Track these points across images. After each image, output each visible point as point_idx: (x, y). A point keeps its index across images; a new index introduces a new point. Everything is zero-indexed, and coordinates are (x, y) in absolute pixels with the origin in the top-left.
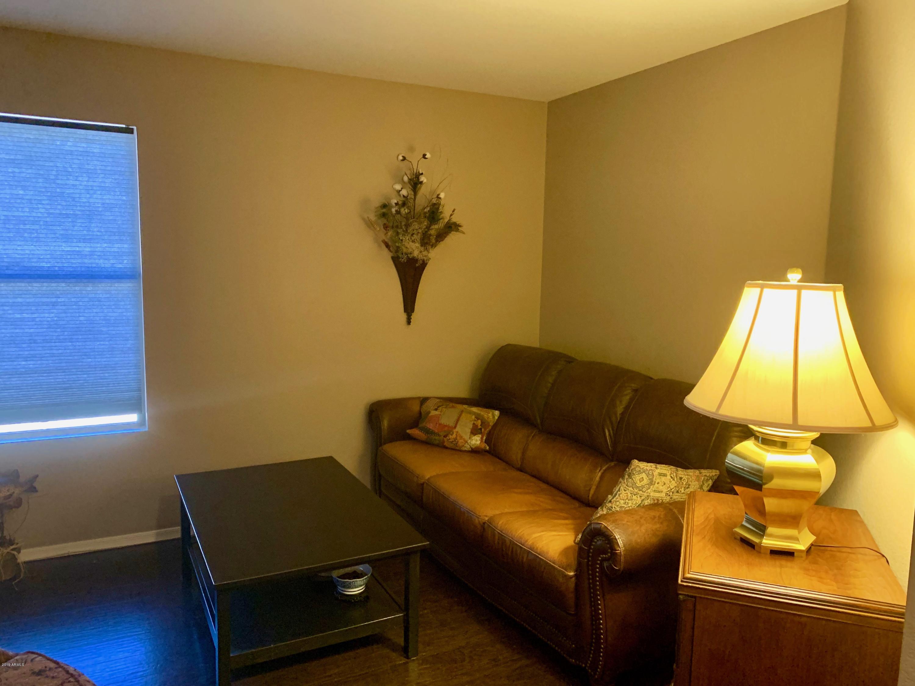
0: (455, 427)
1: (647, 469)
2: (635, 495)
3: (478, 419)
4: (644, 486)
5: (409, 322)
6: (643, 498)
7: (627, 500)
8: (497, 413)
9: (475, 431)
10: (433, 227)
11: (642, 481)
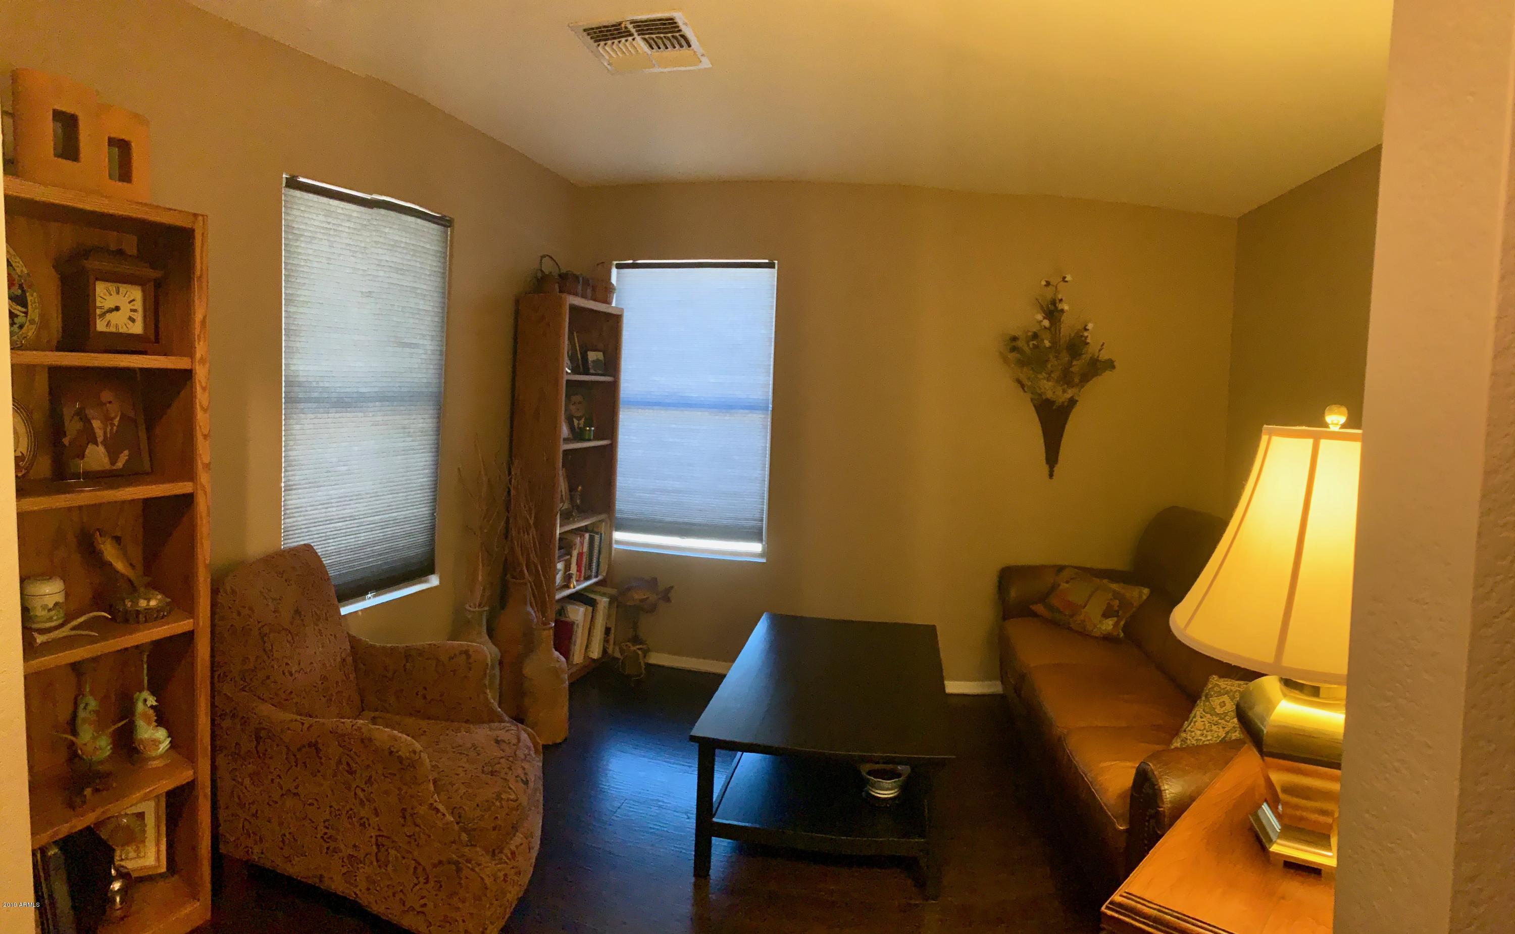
0: (1085, 606)
1: (1231, 690)
2: (1215, 725)
3: (1115, 598)
4: (1227, 713)
5: (1051, 476)
6: (1227, 729)
7: (1205, 732)
8: (1146, 591)
9: (1106, 615)
10: (1075, 363)
11: (1224, 706)
